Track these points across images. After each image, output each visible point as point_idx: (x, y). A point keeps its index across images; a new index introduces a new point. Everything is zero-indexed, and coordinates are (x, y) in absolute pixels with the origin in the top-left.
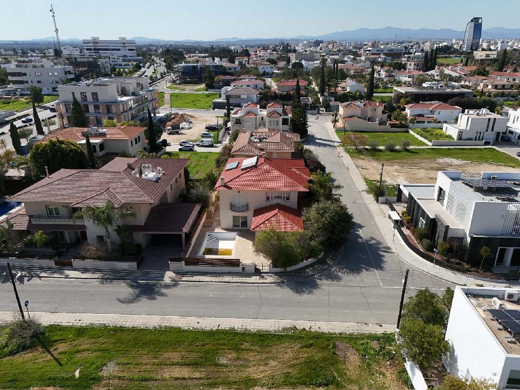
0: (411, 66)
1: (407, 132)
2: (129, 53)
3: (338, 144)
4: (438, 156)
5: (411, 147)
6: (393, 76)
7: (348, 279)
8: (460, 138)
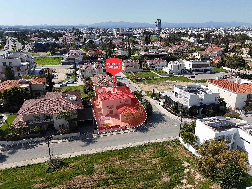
0: (140, 42)
1: (150, 71)
3: (127, 78)
4: (164, 80)
5: (155, 77)
6: (135, 47)
7: (156, 126)
8: (170, 73)
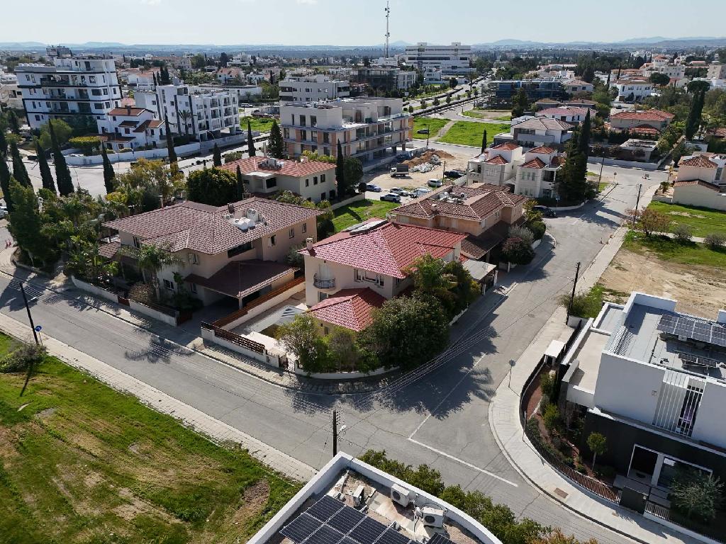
2: (459, 63)
